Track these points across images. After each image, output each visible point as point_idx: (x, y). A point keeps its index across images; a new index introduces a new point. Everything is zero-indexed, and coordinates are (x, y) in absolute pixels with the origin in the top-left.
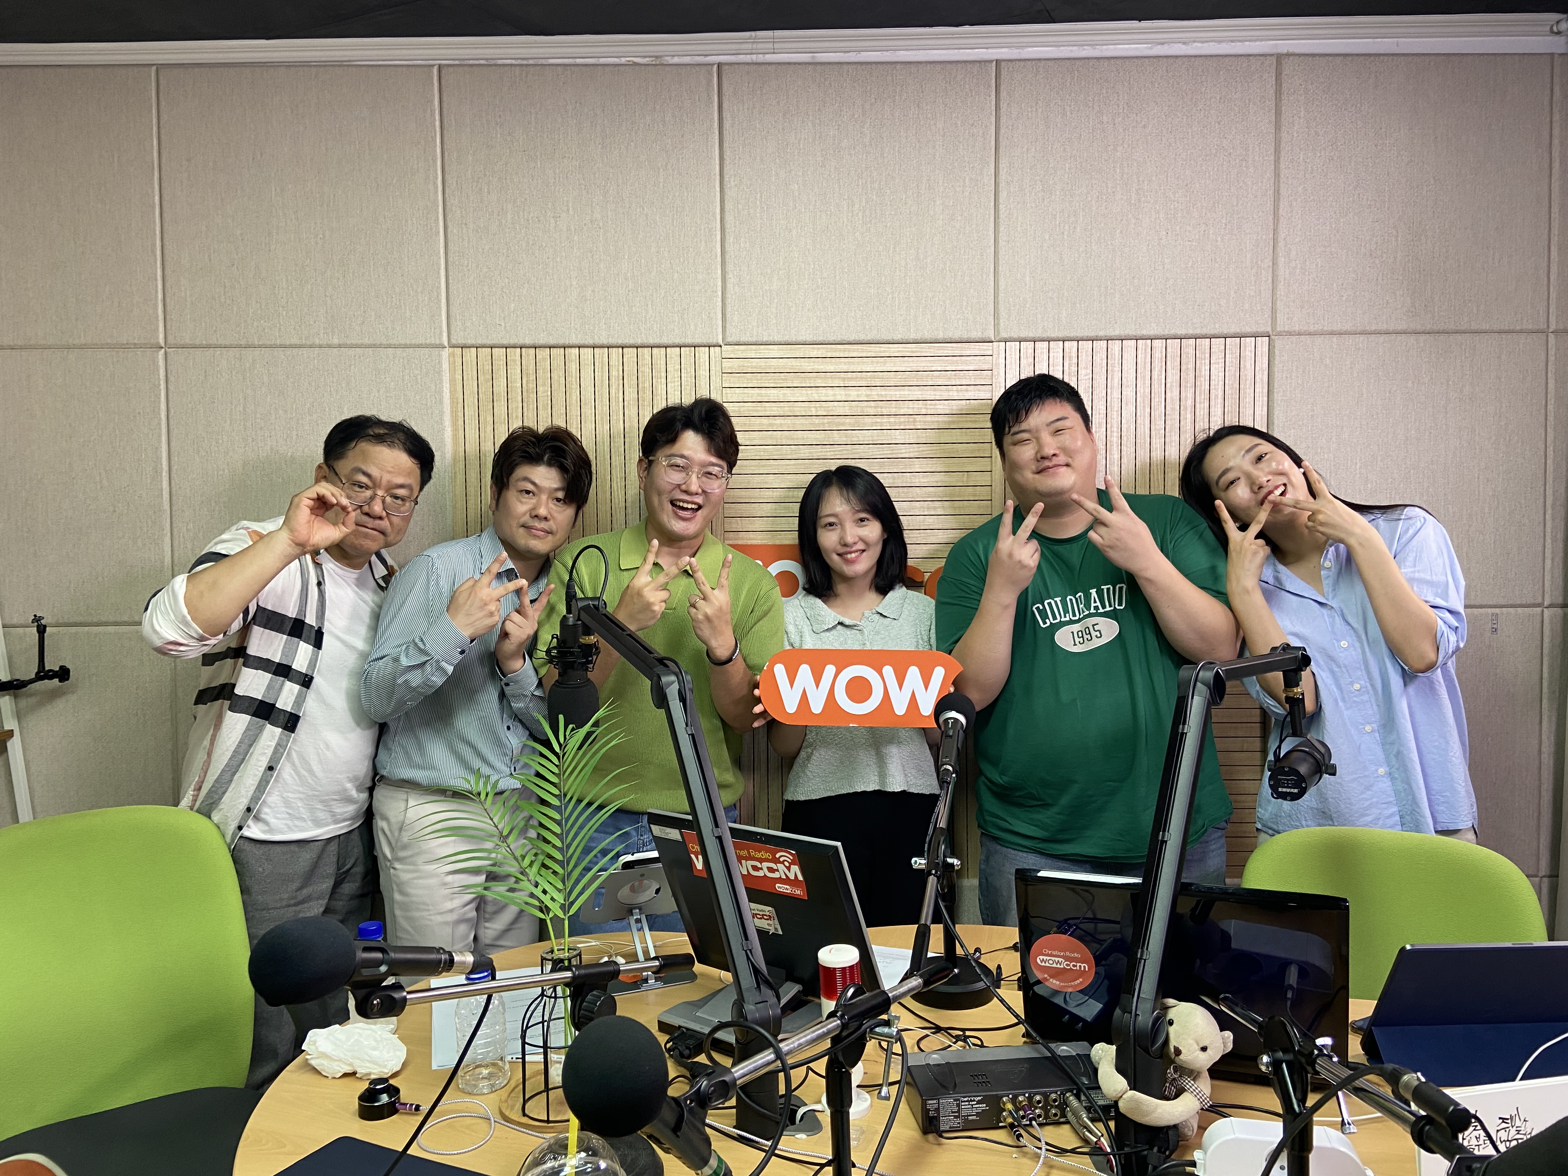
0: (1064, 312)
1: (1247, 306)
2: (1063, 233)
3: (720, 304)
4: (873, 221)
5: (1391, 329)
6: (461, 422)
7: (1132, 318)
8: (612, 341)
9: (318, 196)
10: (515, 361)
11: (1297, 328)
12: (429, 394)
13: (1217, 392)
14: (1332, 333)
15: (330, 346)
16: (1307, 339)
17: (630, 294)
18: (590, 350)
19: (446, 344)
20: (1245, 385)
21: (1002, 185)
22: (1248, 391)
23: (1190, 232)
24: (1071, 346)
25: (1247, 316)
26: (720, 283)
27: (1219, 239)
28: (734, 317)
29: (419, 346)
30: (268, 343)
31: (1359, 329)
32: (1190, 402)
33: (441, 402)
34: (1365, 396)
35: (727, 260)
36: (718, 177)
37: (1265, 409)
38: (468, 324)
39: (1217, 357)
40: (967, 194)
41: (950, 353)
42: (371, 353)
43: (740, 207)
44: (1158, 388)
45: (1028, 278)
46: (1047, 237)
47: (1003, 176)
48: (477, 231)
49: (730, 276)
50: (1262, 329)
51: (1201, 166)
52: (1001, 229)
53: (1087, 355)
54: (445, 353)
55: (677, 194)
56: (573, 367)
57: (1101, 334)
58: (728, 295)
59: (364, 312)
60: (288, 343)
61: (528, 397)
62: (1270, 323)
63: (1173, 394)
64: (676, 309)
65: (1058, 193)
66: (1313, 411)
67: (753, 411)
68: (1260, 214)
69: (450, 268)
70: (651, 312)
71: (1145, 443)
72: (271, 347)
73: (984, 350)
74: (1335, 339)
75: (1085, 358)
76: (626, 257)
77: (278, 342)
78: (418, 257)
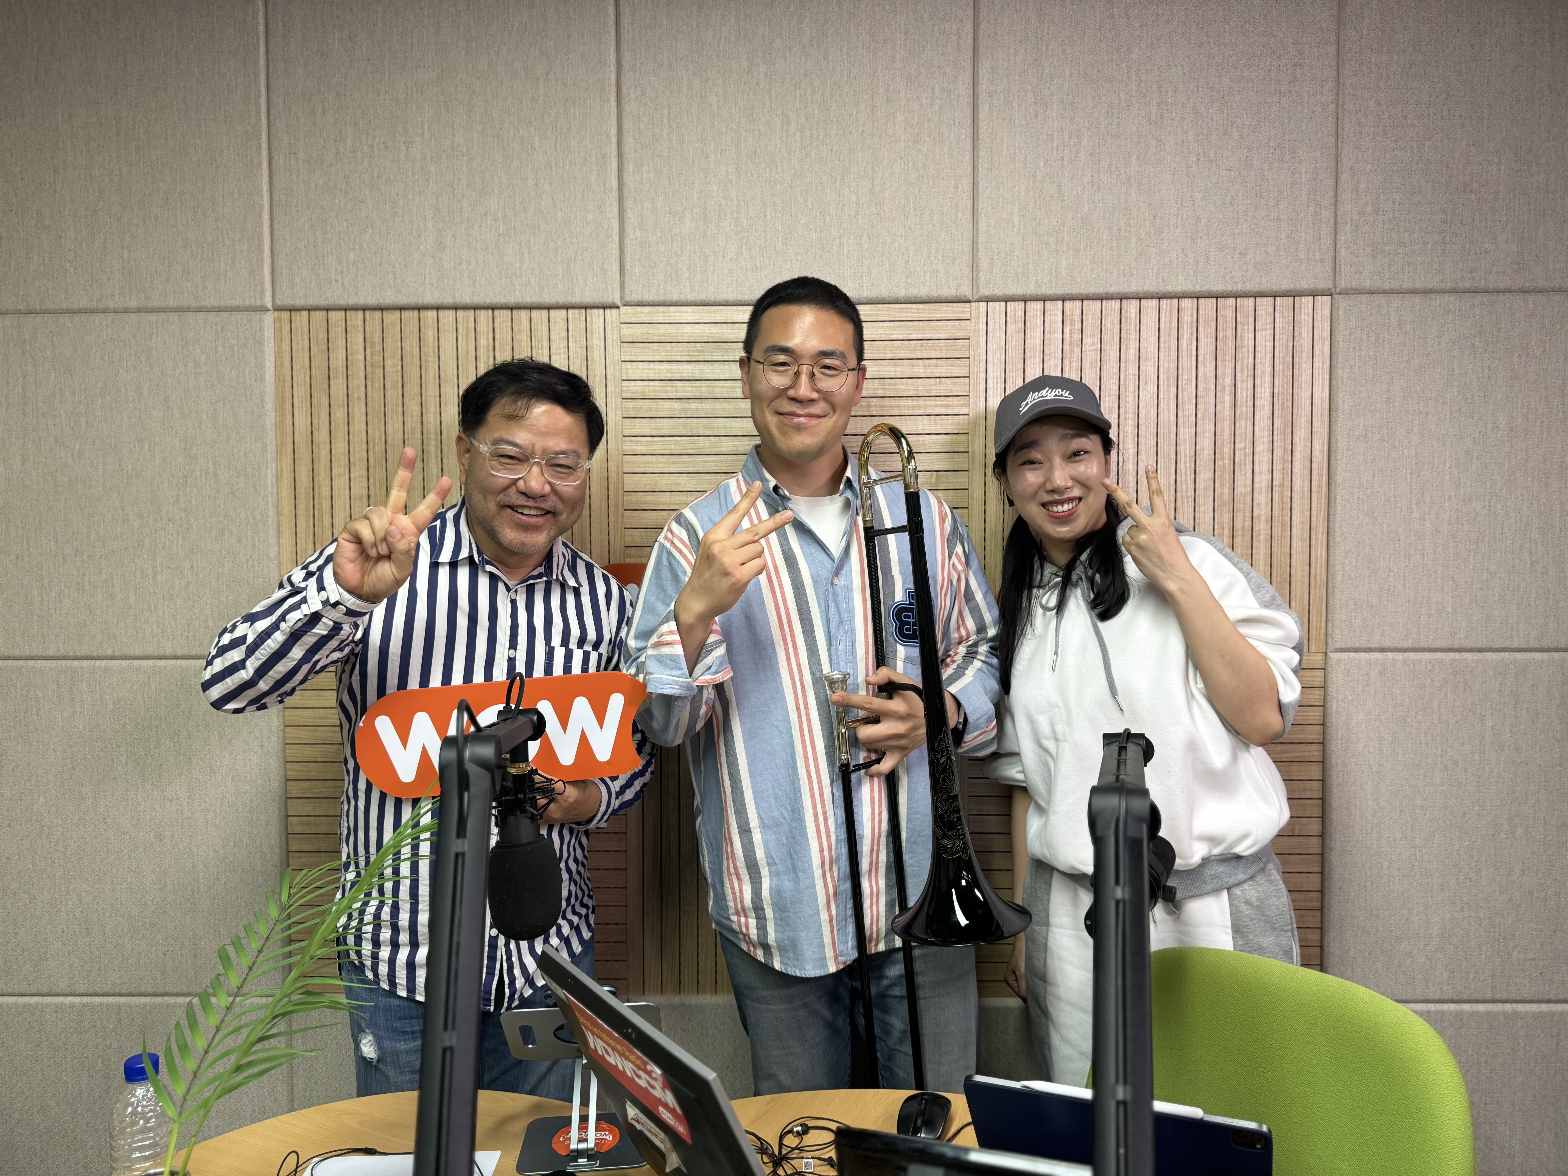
0: (1064, 262)
1: (1302, 256)
2: (1062, 158)
3: (616, 252)
4: (814, 144)
5: (1491, 285)
6: (288, 406)
7: (1153, 269)
8: (478, 300)
9: (114, 122)
10: (355, 326)
11: (1367, 284)
12: (247, 370)
13: (1264, 367)
14: (1413, 292)
15: (127, 311)
16: (1382, 299)
17: (501, 239)
18: (451, 314)
19: (269, 305)
20: (1301, 358)
21: (983, 96)
22: (1304, 366)
23: (1227, 158)
24: (1073, 307)
25: (1303, 267)
26: (616, 225)
27: (1266, 168)
28: (634, 269)
29: (237, 309)
30: (52, 307)
31: (1449, 286)
32: (1228, 381)
33: (262, 379)
34: (1457, 372)
35: (625, 195)
36: (614, 88)
37: (1327, 389)
38: (297, 280)
39: (1264, 320)
40: (937, 107)
41: (915, 316)
42: (176, 318)
43: (642, 126)
44: (1187, 362)
45: (1016, 219)
46: (1042, 164)
47: (984, 84)
48: (309, 162)
49: (630, 215)
50: (1322, 285)
51: (1243, 72)
52: (981, 154)
53: (1093, 319)
54: (269, 318)
55: (561, 111)
56: (430, 334)
57: (1113, 289)
58: (628, 241)
59: (169, 267)
60: (76, 307)
61: (373, 373)
62: (1332, 278)
63: (1206, 369)
64: (559, 259)
65: (1055, 107)
66: (1389, 392)
67: (660, 391)
68: (1320, 134)
69: (276, 208)
70: (527, 262)
71: (1169, 433)
72: (56, 312)
73: (960, 312)
74: (1417, 299)
75: (1091, 323)
76: (496, 192)
77: (64, 306)
78: (236, 195)
